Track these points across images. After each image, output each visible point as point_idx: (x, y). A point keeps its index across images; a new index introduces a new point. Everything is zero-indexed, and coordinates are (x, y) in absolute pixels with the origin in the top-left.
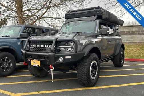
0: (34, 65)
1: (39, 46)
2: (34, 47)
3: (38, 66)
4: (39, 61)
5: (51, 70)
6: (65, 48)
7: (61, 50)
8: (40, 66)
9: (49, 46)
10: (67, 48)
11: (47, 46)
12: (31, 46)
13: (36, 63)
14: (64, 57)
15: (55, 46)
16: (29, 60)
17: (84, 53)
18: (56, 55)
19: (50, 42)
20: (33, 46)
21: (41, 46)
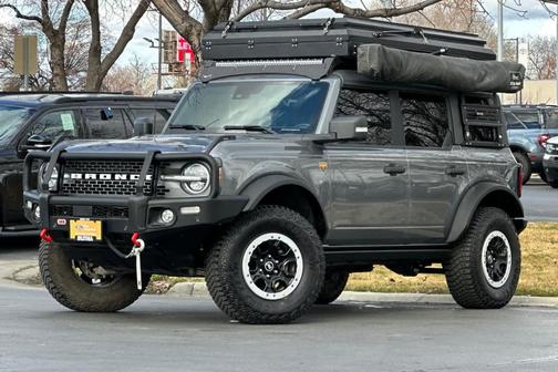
0: (79, 239)
1: (94, 176)
2: (77, 181)
3: (94, 238)
4: (99, 223)
5: (137, 250)
6: (181, 182)
7: (168, 191)
8: (99, 238)
9: (128, 177)
10: (189, 183)
11: (124, 177)
12: (66, 176)
13: (86, 230)
14: (175, 208)
15: (148, 177)
16: (61, 221)
17: (247, 202)
18: (150, 202)
19: (133, 163)
20: (73, 176)
21: (102, 176)
